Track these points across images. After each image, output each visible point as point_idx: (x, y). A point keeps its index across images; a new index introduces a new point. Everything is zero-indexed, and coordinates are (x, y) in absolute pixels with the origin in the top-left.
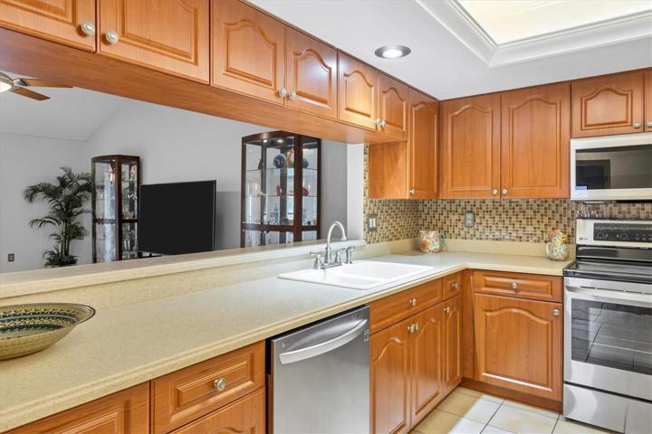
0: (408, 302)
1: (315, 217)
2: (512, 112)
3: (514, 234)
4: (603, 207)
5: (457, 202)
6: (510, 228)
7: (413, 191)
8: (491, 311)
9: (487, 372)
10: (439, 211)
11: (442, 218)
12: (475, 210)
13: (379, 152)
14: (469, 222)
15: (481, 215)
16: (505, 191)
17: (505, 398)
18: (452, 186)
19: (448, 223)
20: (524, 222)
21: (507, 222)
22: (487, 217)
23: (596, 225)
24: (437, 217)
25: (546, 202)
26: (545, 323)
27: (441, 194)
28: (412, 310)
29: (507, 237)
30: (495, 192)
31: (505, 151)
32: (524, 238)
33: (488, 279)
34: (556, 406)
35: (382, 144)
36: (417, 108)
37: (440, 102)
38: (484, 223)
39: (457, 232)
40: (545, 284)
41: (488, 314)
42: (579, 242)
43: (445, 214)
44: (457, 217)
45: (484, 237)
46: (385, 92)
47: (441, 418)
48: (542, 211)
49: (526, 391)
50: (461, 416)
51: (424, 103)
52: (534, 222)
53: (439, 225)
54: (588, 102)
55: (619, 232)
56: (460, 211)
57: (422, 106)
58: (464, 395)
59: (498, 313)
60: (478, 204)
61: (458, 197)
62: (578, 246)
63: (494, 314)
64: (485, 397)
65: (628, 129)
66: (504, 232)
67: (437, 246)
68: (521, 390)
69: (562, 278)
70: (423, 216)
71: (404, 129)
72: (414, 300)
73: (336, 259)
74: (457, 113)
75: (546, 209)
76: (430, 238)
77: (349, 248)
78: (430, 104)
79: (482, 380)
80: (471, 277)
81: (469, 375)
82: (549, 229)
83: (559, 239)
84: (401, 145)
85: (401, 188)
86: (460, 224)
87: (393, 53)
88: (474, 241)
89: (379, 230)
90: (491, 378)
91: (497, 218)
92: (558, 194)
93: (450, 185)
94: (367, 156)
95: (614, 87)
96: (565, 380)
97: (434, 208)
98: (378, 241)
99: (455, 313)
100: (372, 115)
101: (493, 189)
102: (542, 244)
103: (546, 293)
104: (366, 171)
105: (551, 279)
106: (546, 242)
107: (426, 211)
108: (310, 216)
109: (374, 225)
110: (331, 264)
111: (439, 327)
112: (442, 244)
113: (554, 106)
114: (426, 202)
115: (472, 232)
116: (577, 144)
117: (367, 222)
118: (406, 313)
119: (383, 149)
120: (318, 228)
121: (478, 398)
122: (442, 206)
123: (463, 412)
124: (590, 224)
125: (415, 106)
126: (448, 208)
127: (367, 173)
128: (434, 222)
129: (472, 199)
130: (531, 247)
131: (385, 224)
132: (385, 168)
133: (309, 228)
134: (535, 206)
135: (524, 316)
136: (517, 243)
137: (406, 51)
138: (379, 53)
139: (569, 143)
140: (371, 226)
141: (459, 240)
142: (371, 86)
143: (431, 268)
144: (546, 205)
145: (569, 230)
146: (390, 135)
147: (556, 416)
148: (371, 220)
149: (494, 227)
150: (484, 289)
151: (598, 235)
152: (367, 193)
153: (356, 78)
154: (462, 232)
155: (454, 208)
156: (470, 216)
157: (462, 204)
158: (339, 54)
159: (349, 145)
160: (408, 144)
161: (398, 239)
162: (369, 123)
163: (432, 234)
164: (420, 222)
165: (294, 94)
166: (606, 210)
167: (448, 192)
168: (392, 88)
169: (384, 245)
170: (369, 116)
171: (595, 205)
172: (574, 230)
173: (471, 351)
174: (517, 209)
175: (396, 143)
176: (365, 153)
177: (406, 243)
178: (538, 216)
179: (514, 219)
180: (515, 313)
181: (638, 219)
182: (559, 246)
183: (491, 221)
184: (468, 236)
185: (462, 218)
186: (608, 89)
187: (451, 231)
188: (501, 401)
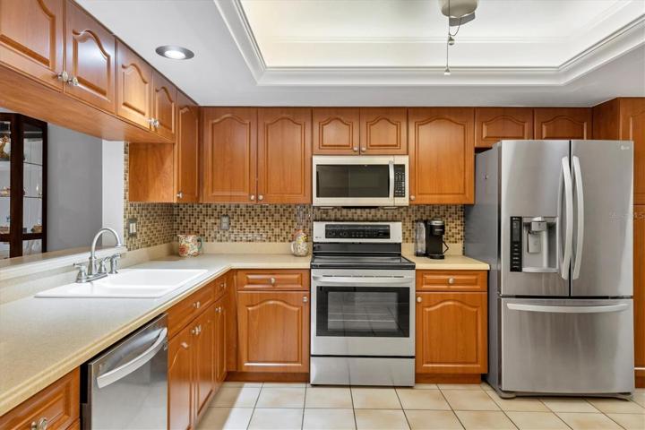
0: (192, 306)
1: (39, 223)
2: (267, 127)
3: (264, 236)
4: (330, 212)
5: (213, 207)
6: (262, 230)
7: (180, 195)
8: (253, 306)
9: (249, 362)
10: (196, 215)
11: (198, 221)
12: (230, 214)
13: (141, 152)
14: (225, 225)
15: (236, 218)
16: (261, 197)
17: (263, 381)
18: (213, 191)
19: (204, 227)
20: (273, 224)
21: (258, 224)
22: (241, 220)
23: (327, 226)
24: (193, 220)
25: (290, 207)
26: (297, 309)
27: (201, 198)
28: (196, 312)
29: (259, 238)
30: (253, 197)
31: (261, 162)
32: (273, 238)
33: (250, 277)
34: (304, 378)
35: (147, 144)
36: (183, 111)
37: (200, 107)
38: (238, 227)
39: (213, 235)
40: (296, 276)
41: (250, 309)
42: (315, 240)
43: (201, 218)
44: (213, 221)
45: (238, 239)
46: (157, 91)
47: (215, 414)
48: (287, 215)
49: (282, 371)
50: (231, 406)
51: (187, 106)
52: (281, 224)
53: (195, 229)
54: (325, 127)
55: (342, 231)
56: (216, 215)
57: (186, 109)
58: (230, 388)
59: (259, 306)
60: (233, 209)
61: (214, 203)
62: (314, 243)
63: (255, 308)
64: (246, 384)
65: (350, 152)
66: (256, 234)
67: (196, 250)
68: (278, 371)
69: (310, 270)
70: (178, 220)
71: (173, 131)
72: (198, 303)
73: (100, 269)
74: (216, 121)
75: (290, 213)
76: (189, 242)
77: (114, 256)
78: (193, 107)
79: (244, 370)
80: (235, 277)
81: (233, 369)
82: (292, 230)
83: (301, 238)
84: (168, 148)
85: (168, 191)
86: (216, 228)
87: (175, 54)
88: (229, 243)
89: (138, 236)
90: (252, 366)
91: (250, 221)
92: (303, 200)
93: (210, 189)
94: (127, 156)
95: (342, 118)
96: (312, 353)
97: (190, 212)
98: (138, 248)
99: (222, 311)
100: (147, 114)
101: (250, 195)
102: (287, 243)
103: (298, 284)
104: (126, 172)
105: (301, 272)
106: (290, 241)
107: (181, 215)
108: (31, 221)
109: (135, 231)
110: (95, 275)
111: (212, 327)
112: (200, 247)
113: (299, 126)
114: (181, 206)
115: (227, 235)
116: (318, 160)
117: (127, 228)
118: (191, 316)
119: (147, 149)
120: (43, 235)
121: (241, 387)
122: (198, 209)
123: (232, 403)
124: (323, 225)
125: (181, 109)
126: (204, 212)
127: (128, 174)
128: (190, 226)
129: (227, 203)
130: (278, 246)
131: (145, 229)
132: (150, 170)
133: (33, 236)
134: (281, 210)
135: (280, 306)
136: (267, 243)
137: (189, 55)
138: (160, 51)
139: (312, 159)
140: (131, 232)
141: (215, 243)
142: (146, 83)
143: (205, 271)
144: (290, 210)
145: (307, 230)
146: (161, 136)
147: (304, 385)
148: (131, 225)
149: (247, 230)
150: (246, 286)
151: (329, 234)
152: (128, 196)
153: (131, 71)
154: (218, 235)
155: (210, 212)
156: (225, 220)
157: (218, 208)
158: (117, 42)
159: (104, 142)
160: (176, 147)
161: (156, 244)
162: (143, 121)
163: (190, 238)
164: (175, 226)
165: (75, 80)
166: (332, 214)
167: (208, 196)
168: (163, 88)
169: (143, 251)
170: (144, 114)
171: (325, 210)
172: (311, 230)
173: (235, 346)
174: (267, 213)
175: (163, 145)
176: (125, 153)
177: (162, 248)
178: (284, 219)
179: (264, 222)
180: (273, 305)
181: (353, 220)
182: (302, 245)
183: (244, 225)
184: (224, 238)
185: (218, 221)
186: (337, 119)
187: (207, 235)
188: (260, 385)
